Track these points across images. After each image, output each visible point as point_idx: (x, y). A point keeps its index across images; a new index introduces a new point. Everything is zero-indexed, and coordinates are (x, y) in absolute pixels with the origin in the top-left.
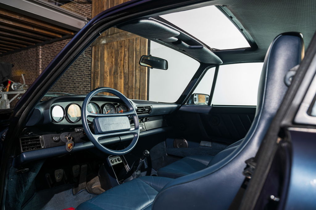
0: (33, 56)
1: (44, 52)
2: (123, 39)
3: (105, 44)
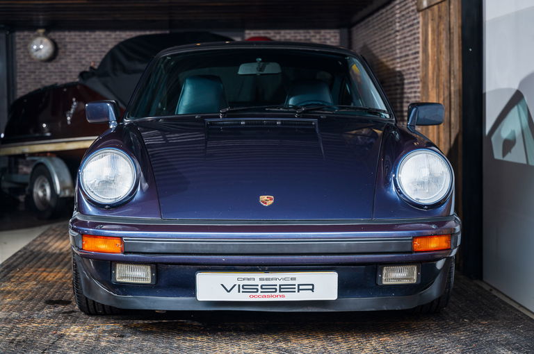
0: (392, 22)
1: (401, 15)
3: (428, 7)
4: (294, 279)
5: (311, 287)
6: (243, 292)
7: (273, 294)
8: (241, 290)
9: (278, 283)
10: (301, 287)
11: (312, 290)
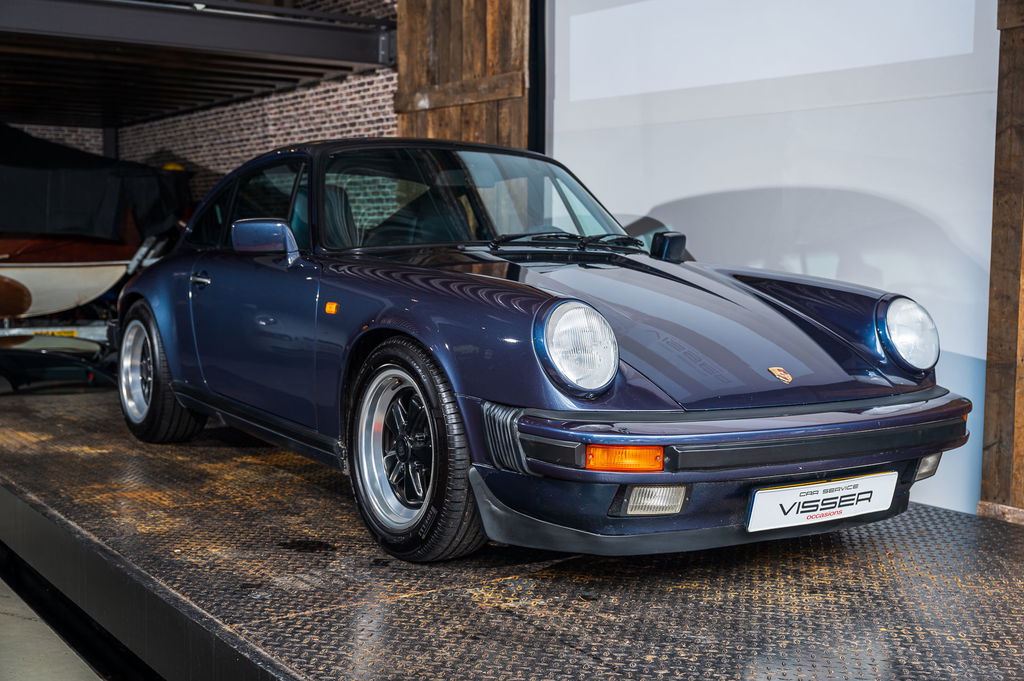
0: (252, 124)
1: (281, 116)
2: (470, 101)
3: (429, 109)
4: (855, 486)
5: (868, 495)
6: (802, 512)
7: (832, 510)
8: (801, 509)
9: (838, 494)
10: (861, 497)
11: (869, 499)
